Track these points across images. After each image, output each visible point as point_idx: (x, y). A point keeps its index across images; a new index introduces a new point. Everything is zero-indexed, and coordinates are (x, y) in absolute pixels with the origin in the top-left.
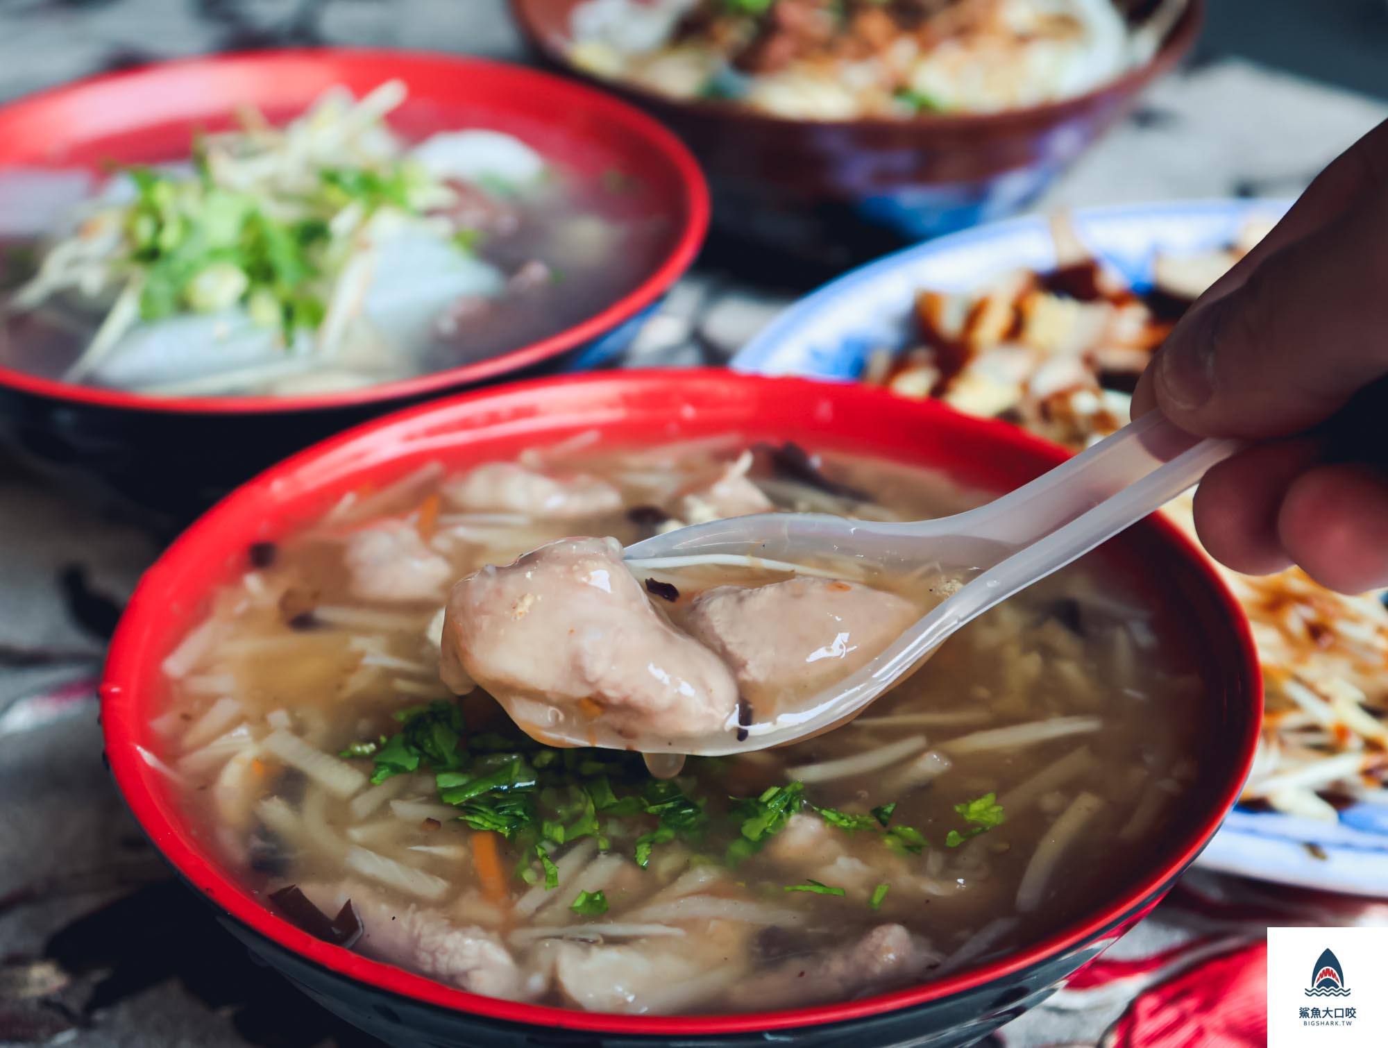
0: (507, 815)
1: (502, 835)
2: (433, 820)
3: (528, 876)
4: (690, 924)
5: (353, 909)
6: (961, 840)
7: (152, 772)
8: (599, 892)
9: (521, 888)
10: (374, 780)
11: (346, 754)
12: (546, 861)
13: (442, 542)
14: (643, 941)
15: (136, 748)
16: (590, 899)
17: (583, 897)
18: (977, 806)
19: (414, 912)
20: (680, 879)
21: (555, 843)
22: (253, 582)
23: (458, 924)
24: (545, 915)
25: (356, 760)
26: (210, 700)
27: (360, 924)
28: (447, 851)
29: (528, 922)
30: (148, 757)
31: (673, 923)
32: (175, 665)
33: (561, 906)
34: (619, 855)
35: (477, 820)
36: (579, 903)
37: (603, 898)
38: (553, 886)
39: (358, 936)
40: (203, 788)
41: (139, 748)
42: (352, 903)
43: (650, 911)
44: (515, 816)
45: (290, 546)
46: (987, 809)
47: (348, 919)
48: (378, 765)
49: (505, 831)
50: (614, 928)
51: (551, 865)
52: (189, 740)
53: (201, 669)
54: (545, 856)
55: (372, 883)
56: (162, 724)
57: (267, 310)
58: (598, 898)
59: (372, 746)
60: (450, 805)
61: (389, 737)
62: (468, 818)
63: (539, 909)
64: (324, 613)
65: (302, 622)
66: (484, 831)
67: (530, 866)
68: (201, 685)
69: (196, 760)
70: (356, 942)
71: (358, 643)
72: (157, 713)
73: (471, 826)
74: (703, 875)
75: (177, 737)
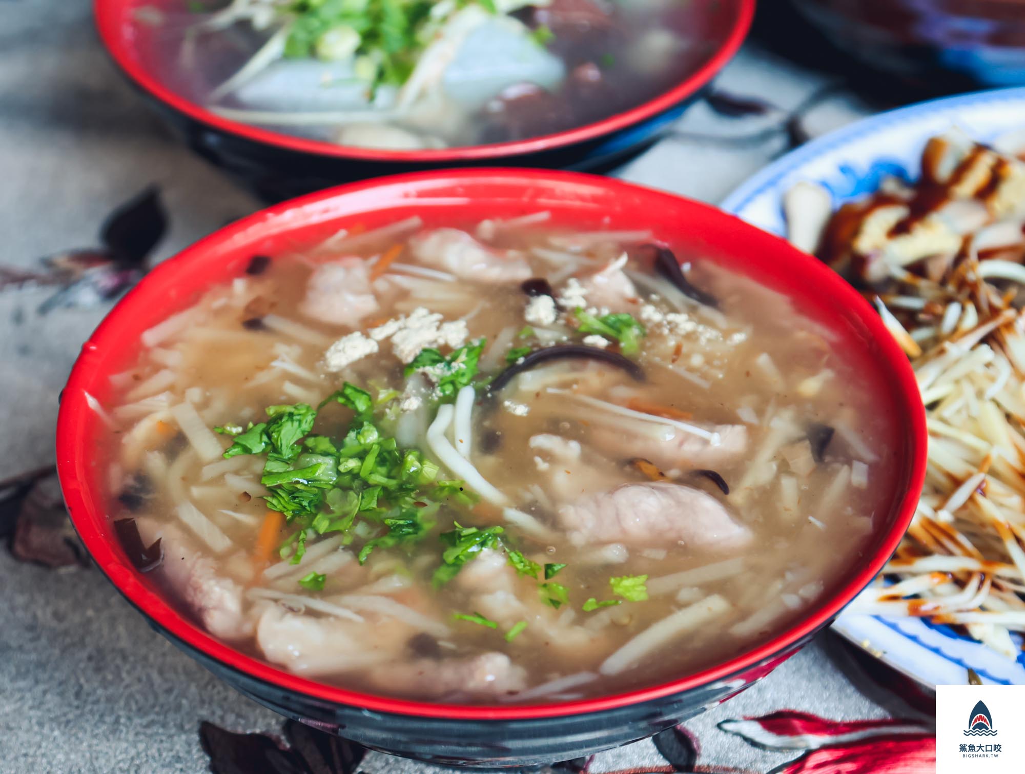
0: (296, 503)
1: (285, 517)
2: (248, 494)
3: (284, 552)
4: (370, 616)
5: (161, 545)
6: (595, 607)
7: (90, 414)
8: (323, 576)
9: (275, 558)
10: (226, 456)
11: (220, 431)
12: (301, 544)
13: (382, 285)
14: (332, 619)
15: (84, 394)
16: (315, 579)
17: (311, 576)
18: (627, 582)
19: (198, 558)
20: (381, 581)
21: (317, 532)
22: (240, 285)
23: (222, 573)
24: (280, 583)
25: (223, 436)
26: (158, 368)
27: (162, 556)
28: (247, 519)
29: (267, 584)
30: (92, 402)
31: (359, 612)
32: (150, 337)
33: (293, 580)
34: (351, 552)
35: (275, 502)
36: (308, 579)
37: (324, 580)
38: (296, 564)
39: (157, 564)
40: (118, 432)
41: (86, 394)
42: (161, 541)
43: (348, 599)
44: (301, 505)
45: (280, 264)
46: (634, 586)
47: (155, 551)
48: (236, 444)
49: (289, 515)
50: (318, 604)
51: (303, 548)
52: (132, 395)
53: (165, 345)
54: (303, 540)
55: (186, 529)
56: (118, 379)
57: (367, 69)
58: (320, 579)
59: (240, 429)
60: (264, 485)
61: (255, 425)
62: (269, 499)
63: (279, 578)
64: (271, 321)
65: (253, 323)
66: (274, 511)
67: (290, 545)
68: (161, 356)
69: (126, 410)
70: (155, 569)
71: (281, 349)
72: (119, 369)
73: (268, 505)
74: (396, 583)
75: (124, 391)
